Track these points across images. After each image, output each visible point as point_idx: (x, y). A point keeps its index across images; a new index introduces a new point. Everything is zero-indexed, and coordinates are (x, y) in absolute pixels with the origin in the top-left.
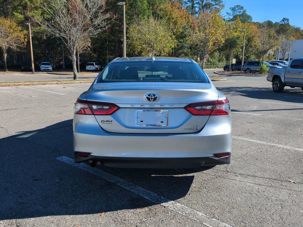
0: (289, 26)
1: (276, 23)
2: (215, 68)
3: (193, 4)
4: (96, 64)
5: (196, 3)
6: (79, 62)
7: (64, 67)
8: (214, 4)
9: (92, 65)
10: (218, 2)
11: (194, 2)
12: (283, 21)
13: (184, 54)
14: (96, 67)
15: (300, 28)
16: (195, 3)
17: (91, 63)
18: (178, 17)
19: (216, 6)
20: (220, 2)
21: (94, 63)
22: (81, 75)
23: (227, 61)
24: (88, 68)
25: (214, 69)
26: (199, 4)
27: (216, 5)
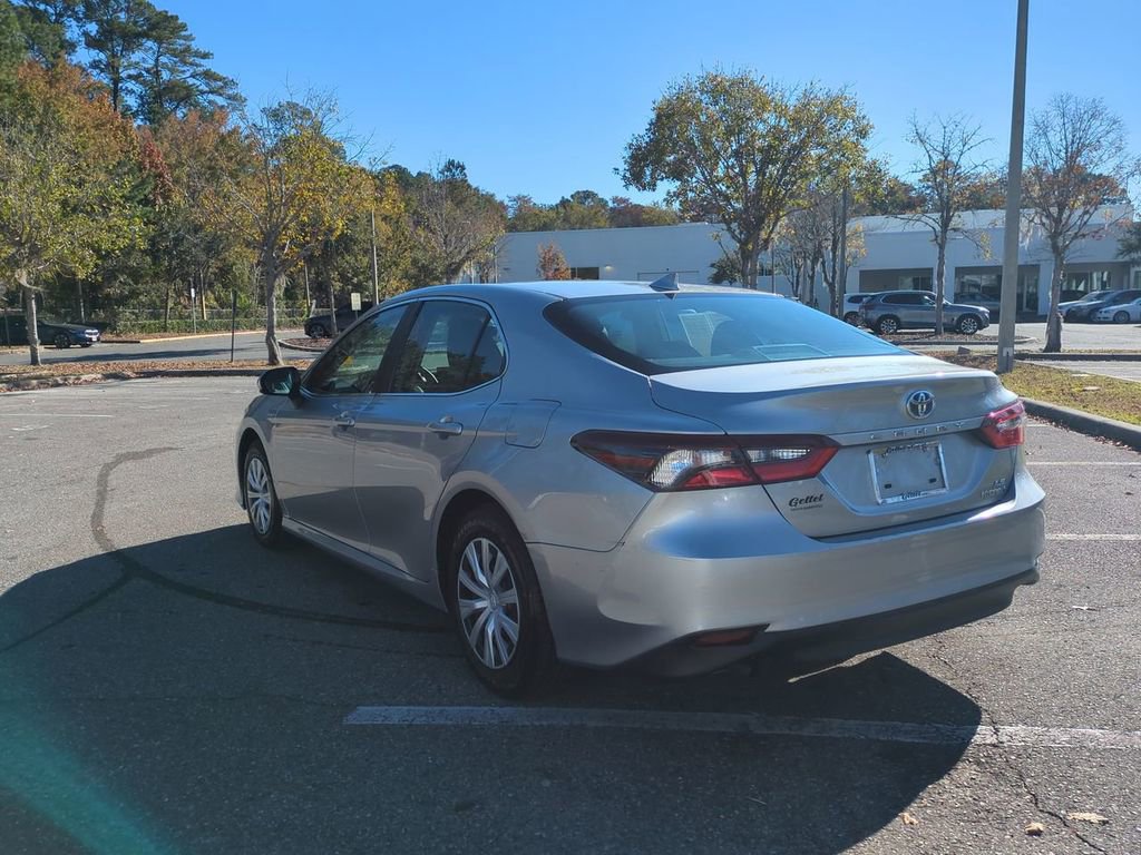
0: (469, 186)
1: (419, 174)
2: (251, 329)
3: (116, 81)
5: (130, 77)
8: (204, 88)
10: (220, 83)
11: (118, 72)
12: (449, 170)
13: (129, 275)
15: (492, 196)
16: (123, 75)
18: (85, 125)
19: (211, 97)
20: (226, 84)
23: (290, 302)
25: (249, 332)
26: (144, 83)
27: (212, 92)
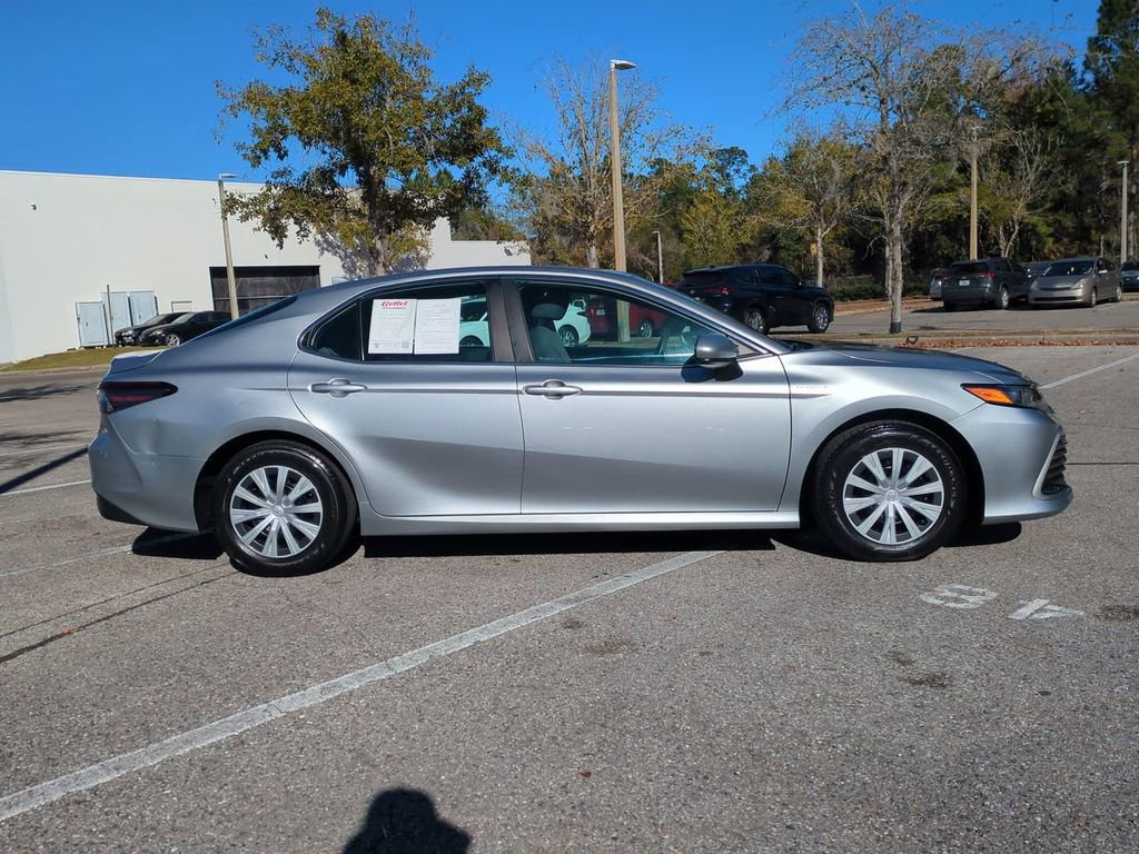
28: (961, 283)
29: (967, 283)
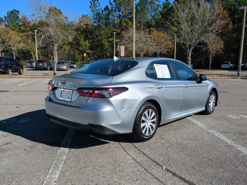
4: (231, 63)
6: (210, 62)
7: (203, 66)
9: (227, 64)
14: (231, 66)
17: (227, 62)
21: (229, 62)
22: (210, 72)
24: (223, 66)
28: (40, 64)
29: (41, 64)
